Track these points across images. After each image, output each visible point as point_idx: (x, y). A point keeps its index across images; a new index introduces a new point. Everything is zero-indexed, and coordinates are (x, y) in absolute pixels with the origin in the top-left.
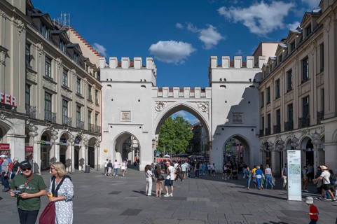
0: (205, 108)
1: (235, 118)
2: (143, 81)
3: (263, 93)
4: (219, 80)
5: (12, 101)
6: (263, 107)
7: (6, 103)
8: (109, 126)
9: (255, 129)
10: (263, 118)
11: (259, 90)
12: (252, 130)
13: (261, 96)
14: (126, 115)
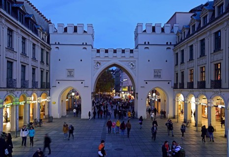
0: (133, 66)
1: (156, 74)
2: (85, 44)
3: (177, 54)
4: (144, 43)
6: (177, 65)
8: (57, 82)
9: (170, 82)
10: (177, 74)
11: (174, 51)
12: (169, 83)
13: (175, 56)
14: (70, 72)
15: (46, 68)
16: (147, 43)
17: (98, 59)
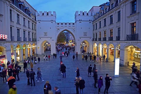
0: (74, 30)
1: (85, 34)
2: (52, 20)
3: (94, 25)
5: (6, 37)
6: (94, 30)
7: (3, 38)
8: (40, 38)
10: (94, 34)
11: (93, 24)
12: (90, 38)
14: (45, 34)
15: (34, 32)
16: (80, 20)
17: (58, 28)
